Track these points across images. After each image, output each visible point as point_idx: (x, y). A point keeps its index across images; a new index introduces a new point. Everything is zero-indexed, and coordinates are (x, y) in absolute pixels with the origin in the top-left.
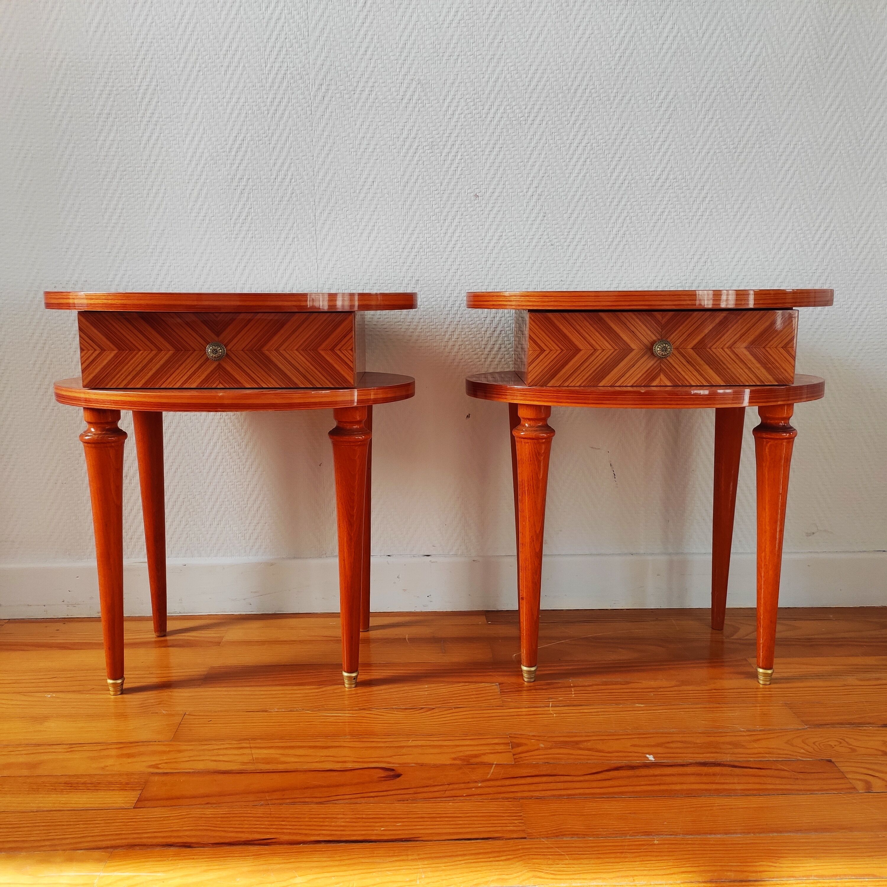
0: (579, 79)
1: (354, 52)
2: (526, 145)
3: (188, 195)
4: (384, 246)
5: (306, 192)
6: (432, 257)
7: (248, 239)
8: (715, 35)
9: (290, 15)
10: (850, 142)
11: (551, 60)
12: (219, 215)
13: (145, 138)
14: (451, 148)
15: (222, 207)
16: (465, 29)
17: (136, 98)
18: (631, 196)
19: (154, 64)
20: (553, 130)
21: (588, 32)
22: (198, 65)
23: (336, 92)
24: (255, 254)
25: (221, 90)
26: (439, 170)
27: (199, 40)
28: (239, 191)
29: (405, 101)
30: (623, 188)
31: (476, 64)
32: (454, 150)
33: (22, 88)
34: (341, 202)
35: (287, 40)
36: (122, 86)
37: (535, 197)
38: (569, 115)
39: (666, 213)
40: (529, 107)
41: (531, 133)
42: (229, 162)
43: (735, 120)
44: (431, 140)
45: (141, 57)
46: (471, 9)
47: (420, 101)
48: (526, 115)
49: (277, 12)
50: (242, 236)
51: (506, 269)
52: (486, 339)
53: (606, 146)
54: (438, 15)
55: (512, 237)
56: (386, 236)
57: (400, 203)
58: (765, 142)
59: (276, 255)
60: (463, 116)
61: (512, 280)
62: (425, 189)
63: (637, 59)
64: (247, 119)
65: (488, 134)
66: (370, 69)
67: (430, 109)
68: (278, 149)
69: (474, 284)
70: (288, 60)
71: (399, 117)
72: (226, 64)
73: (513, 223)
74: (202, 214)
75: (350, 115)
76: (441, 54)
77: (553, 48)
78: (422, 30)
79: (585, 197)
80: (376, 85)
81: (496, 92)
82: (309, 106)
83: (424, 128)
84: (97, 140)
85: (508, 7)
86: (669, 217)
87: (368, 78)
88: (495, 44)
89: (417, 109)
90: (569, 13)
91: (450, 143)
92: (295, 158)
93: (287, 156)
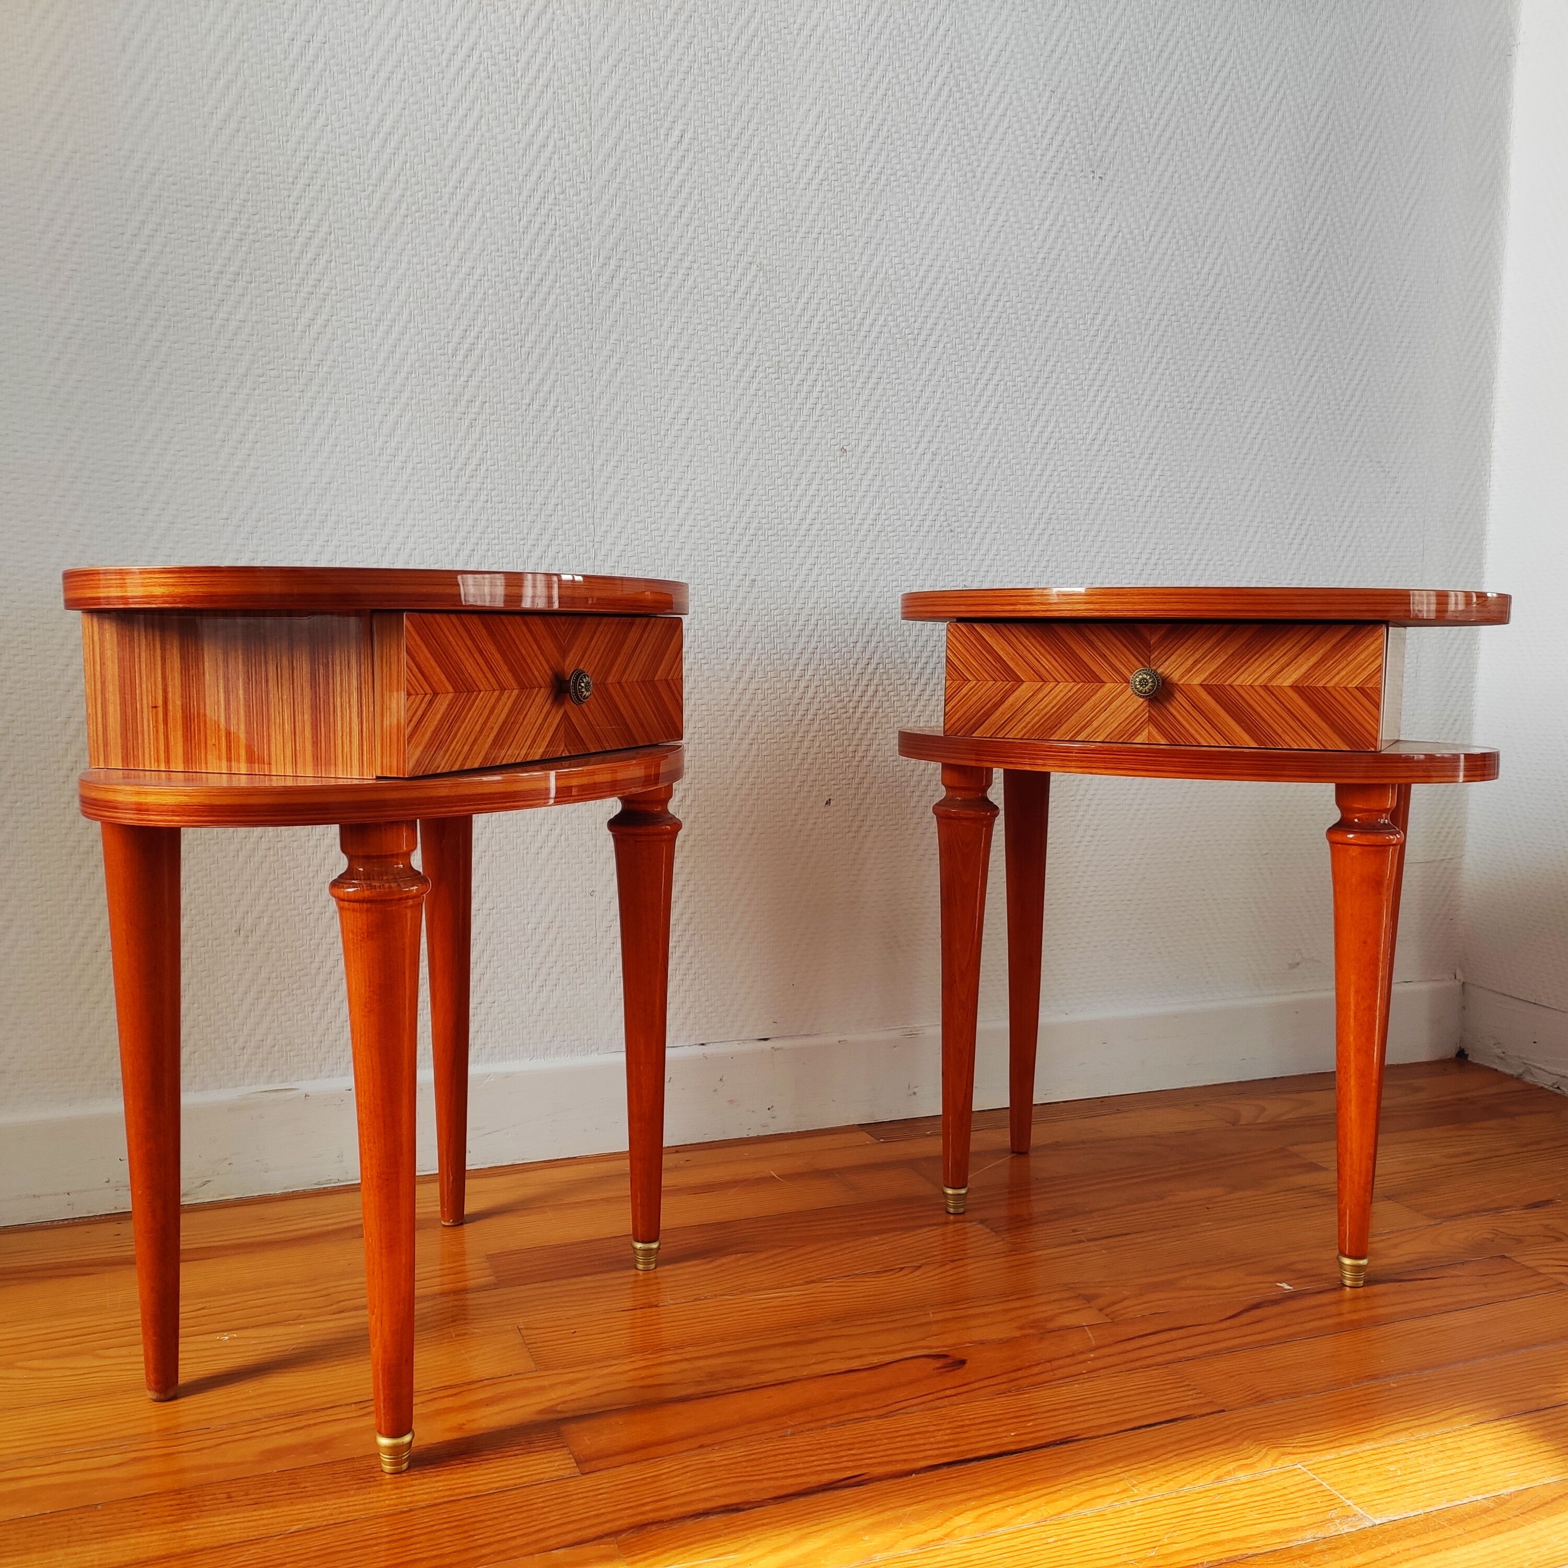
0: (989, 285)
1: (662, 212)
2: (914, 377)
3: (377, 425)
4: (703, 523)
5: (580, 429)
6: (776, 544)
7: (480, 504)
8: (1166, 240)
9: (562, 142)
10: (1329, 404)
11: (952, 253)
12: (430, 460)
13: (303, 321)
14: (807, 374)
15: (436, 448)
16: (830, 194)
17: (291, 252)
18: (1059, 463)
19: (325, 196)
20: (954, 358)
21: (1001, 219)
22: (404, 206)
23: (633, 271)
24: (490, 529)
25: (441, 252)
26: (788, 407)
27: (408, 164)
28: (467, 422)
29: (739, 295)
30: (1048, 451)
31: (844, 250)
32: (812, 377)
33: (73, 214)
34: (635, 448)
35: (556, 181)
36: (265, 228)
37: (928, 457)
38: (975, 336)
39: (1105, 491)
40: (920, 320)
41: (923, 360)
42: (451, 372)
43: (1190, 363)
44: (777, 358)
45: (302, 181)
46: (840, 166)
47: (761, 298)
48: (916, 332)
49: (542, 134)
50: (469, 497)
51: (886, 566)
52: (856, 677)
53: (1025, 386)
54: (791, 168)
55: (895, 517)
56: (706, 507)
57: (729, 455)
58: (1226, 397)
59: (525, 532)
60: (824, 325)
61: (895, 584)
62: (768, 434)
63: (1066, 265)
64: (486, 303)
65: (861, 356)
66: (686, 241)
67: (777, 311)
68: (535, 356)
69: (838, 589)
70: (558, 214)
71: (729, 318)
72: (452, 210)
73: (896, 495)
74: (401, 458)
75: (653, 311)
76: (794, 229)
77: (954, 236)
78: (766, 189)
79: (996, 461)
80: (696, 265)
81: (873, 293)
82: (588, 290)
83: (768, 340)
84: (211, 318)
85: (892, 169)
86: (1109, 496)
87: (684, 254)
88: (873, 222)
89: (757, 309)
90: (975, 187)
91: (805, 365)
92: (563, 372)
93: (550, 369)
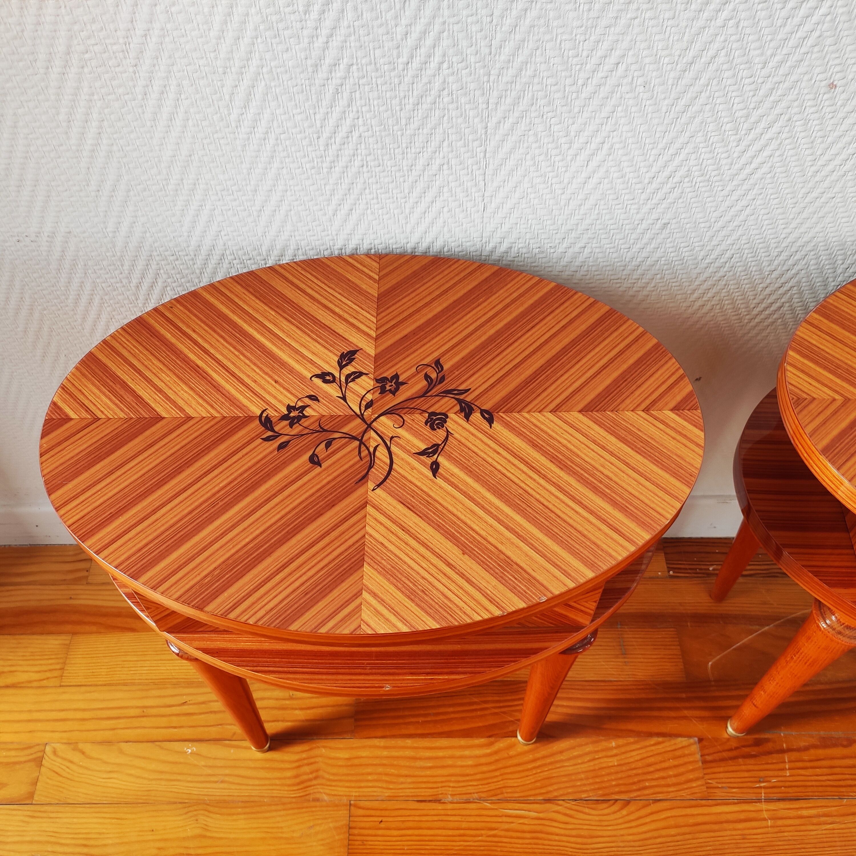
3: (227, 97)
4: (616, 174)
5: (472, 86)
6: (704, 189)
7: (354, 169)
12: (294, 130)
15: (298, 117)
24: (367, 191)
26: (769, 37)
28: (332, 88)
34: (542, 102)
42: (306, 32)
50: (342, 164)
52: (761, 297)
56: (624, 158)
57: (666, 102)
59: (406, 191)
62: (728, 74)
69: (770, 227)
74: (261, 129)
92: (452, 20)
93: (434, 17)
